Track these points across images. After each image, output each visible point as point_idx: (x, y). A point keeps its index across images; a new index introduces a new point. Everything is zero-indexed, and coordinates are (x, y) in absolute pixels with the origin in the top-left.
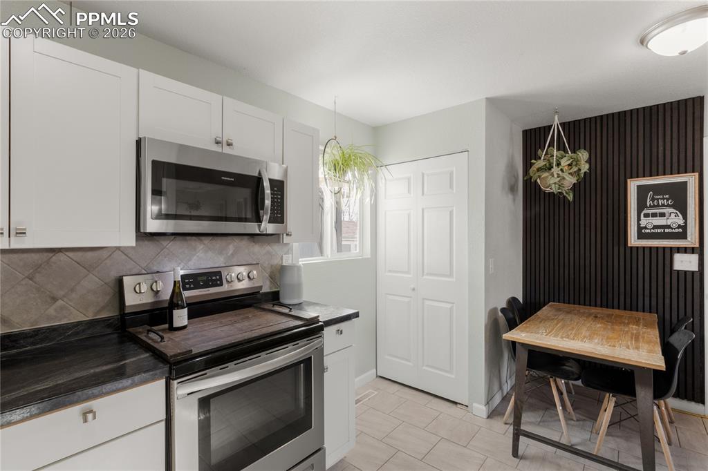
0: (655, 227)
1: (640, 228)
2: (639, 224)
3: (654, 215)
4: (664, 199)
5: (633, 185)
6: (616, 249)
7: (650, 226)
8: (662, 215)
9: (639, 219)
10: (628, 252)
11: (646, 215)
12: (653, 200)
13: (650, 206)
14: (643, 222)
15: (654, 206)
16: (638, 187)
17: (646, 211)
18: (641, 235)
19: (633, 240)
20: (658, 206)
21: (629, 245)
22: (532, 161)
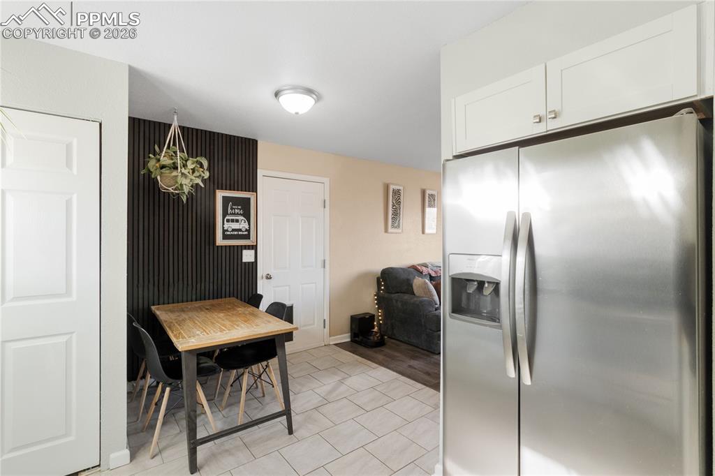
0: (233, 230)
1: (224, 231)
2: (223, 228)
3: (233, 221)
4: (238, 209)
5: (220, 195)
6: (207, 247)
7: (230, 229)
8: (237, 221)
9: (223, 224)
10: (216, 249)
11: (228, 221)
12: (232, 209)
13: (231, 214)
14: (226, 226)
15: (233, 214)
16: (223, 197)
17: (227, 217)
18: (225, 237)
19: (220, 241)
20: (235, 214)
21: (217, 245)
22: (151, 155)
